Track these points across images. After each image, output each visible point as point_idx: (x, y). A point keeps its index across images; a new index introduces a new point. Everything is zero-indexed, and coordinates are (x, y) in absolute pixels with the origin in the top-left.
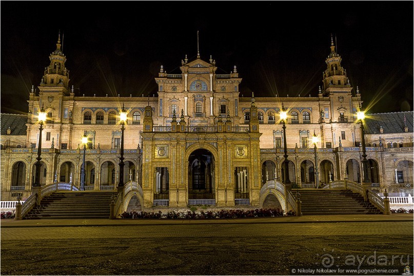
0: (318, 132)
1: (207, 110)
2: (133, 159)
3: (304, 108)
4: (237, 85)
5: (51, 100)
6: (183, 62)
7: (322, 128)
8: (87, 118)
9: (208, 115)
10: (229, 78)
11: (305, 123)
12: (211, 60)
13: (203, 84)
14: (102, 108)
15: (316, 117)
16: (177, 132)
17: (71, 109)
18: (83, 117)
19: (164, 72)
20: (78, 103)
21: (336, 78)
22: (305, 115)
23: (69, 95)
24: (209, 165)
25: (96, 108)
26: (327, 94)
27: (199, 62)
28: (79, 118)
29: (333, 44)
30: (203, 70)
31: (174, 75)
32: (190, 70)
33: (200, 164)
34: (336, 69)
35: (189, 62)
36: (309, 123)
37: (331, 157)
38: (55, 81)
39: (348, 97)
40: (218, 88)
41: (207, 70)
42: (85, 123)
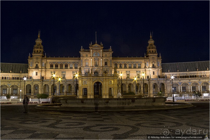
0: (144, 71)
1: (100, 64)
2: (71, 83)
3: (139, 62)
4: (111, 54)
5: (37, 59)
6: (90, 45)
7: (145, 70)
8: (52, 66)
9: (100, 66)
10: (108, 51)
11: (139, 68)
12: (101, 44)
13: (98, 54)
14: (57, 62)
15: (143, 65)
16: (90, 76)
17: (45, 63)
18: (50, 66)
19: (83, 49)
20: (48, 60)
21: (151, 50)
22: (139, 65)
23: (44, 57)
24: (100, 85)
25: (55, 62)
26: (147, 56)
27: (96, 45)
28: (48, 66)
29: (151, 35)
30: (98, 48)
31: (86, 50)
32: (93, 48)
33: (97, 84)
34: (152, 46)
35: (92, 45)
36: (141, 68)
37: (147, 82)
38: (38, 51)
39: (156, 57)
40: (104, 55)
41: (100, 48)
42: (50, 68)
